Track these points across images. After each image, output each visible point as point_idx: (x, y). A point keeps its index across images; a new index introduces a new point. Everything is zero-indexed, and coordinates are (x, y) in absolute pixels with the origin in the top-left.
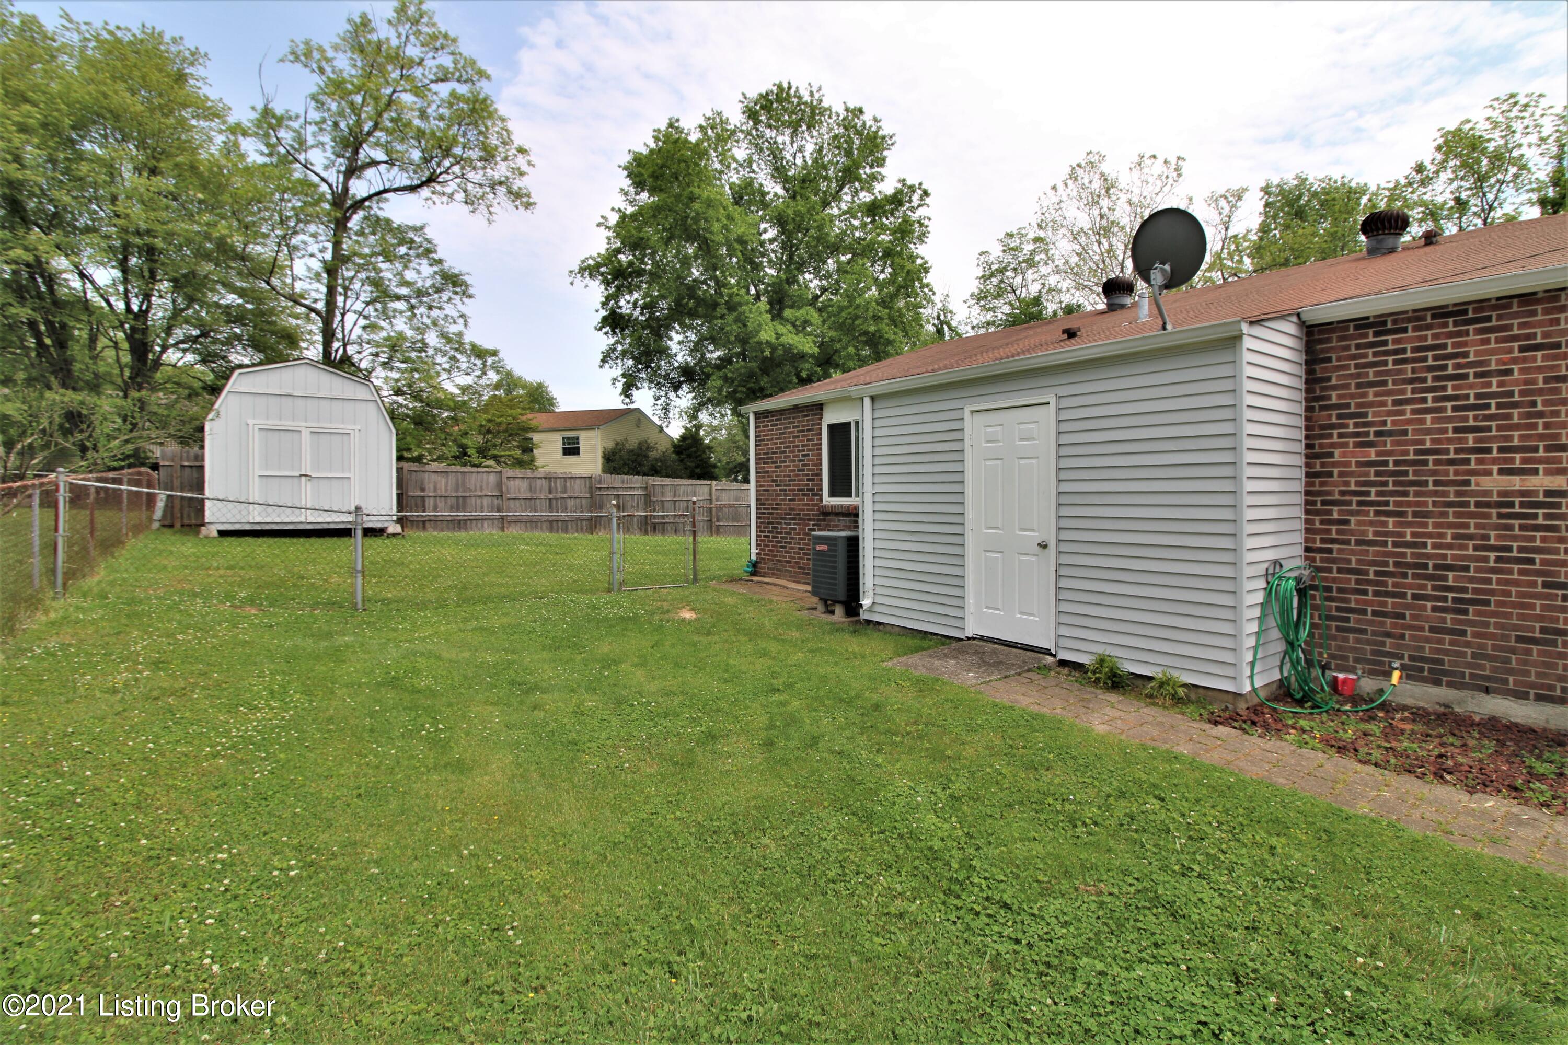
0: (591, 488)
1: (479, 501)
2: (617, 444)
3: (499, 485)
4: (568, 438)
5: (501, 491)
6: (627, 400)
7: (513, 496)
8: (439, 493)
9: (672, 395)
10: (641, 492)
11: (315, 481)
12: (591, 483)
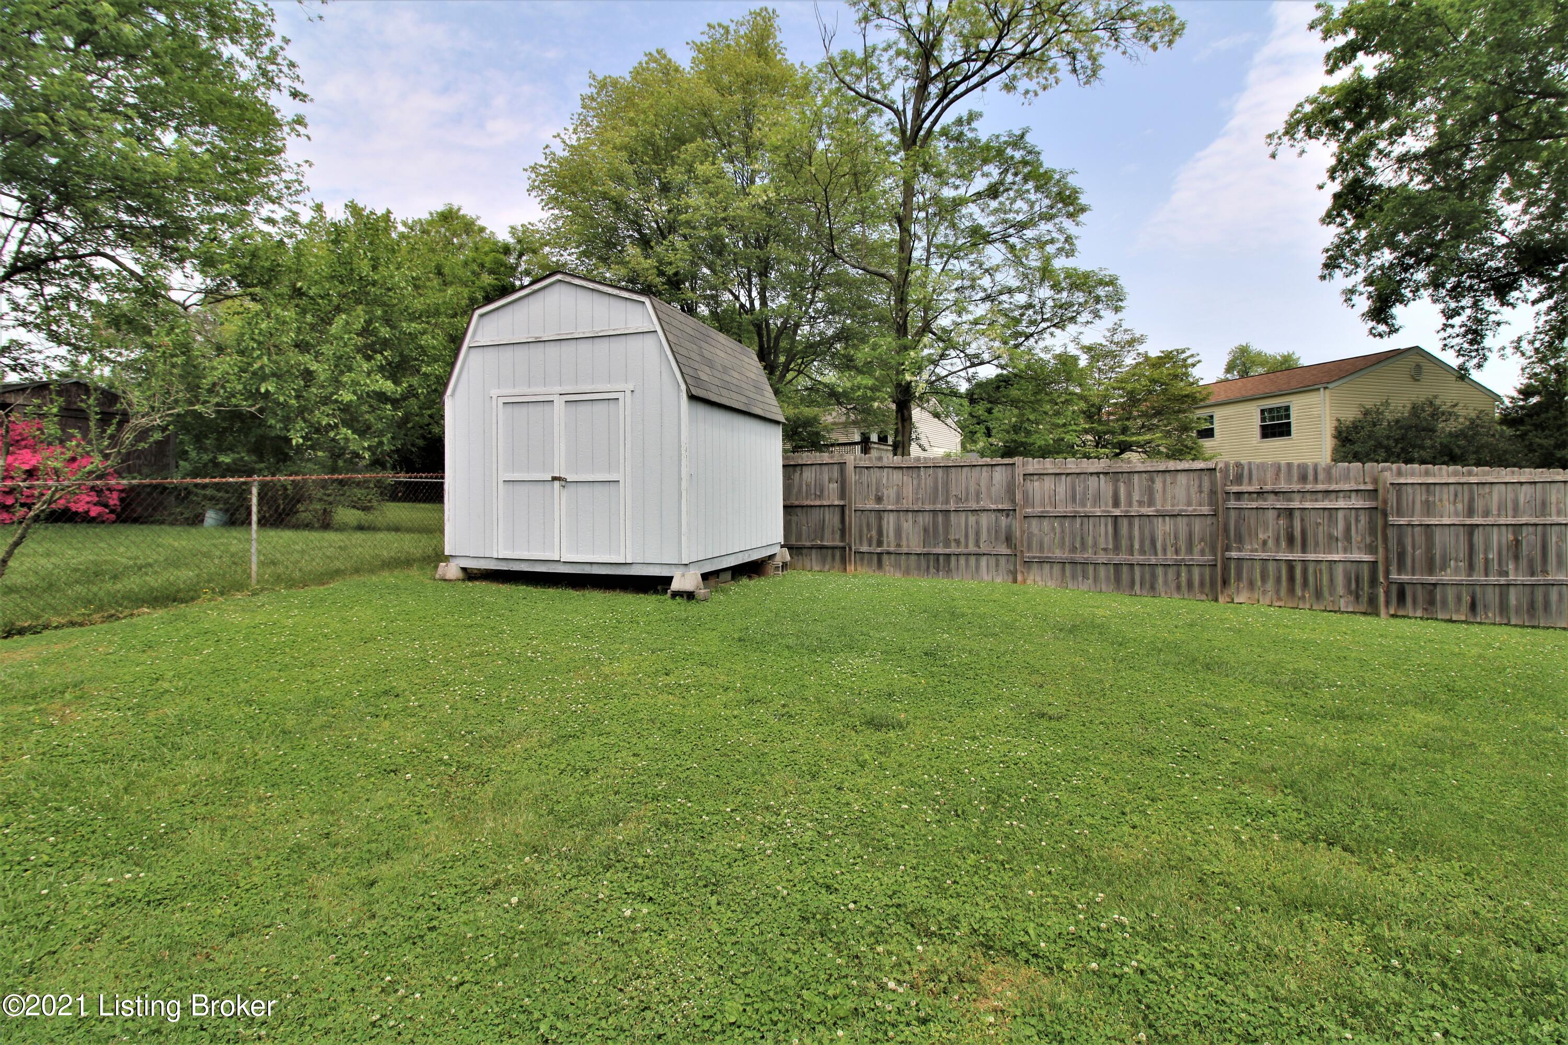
0: (1213, 492)
1: (972, 519)
2: (1366, 413)
3: (1010, 490)
4: (1271, 410)
5: (1013, 501)
6: (1382, 328)
7: (1038, 510)
8: (905, 506)
9: (1490, 303)
10: (1357, 502)
11: (572, 488)
12: (1213, 483)
